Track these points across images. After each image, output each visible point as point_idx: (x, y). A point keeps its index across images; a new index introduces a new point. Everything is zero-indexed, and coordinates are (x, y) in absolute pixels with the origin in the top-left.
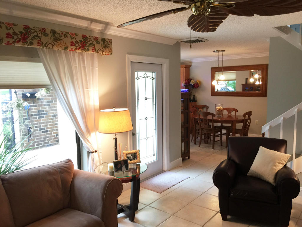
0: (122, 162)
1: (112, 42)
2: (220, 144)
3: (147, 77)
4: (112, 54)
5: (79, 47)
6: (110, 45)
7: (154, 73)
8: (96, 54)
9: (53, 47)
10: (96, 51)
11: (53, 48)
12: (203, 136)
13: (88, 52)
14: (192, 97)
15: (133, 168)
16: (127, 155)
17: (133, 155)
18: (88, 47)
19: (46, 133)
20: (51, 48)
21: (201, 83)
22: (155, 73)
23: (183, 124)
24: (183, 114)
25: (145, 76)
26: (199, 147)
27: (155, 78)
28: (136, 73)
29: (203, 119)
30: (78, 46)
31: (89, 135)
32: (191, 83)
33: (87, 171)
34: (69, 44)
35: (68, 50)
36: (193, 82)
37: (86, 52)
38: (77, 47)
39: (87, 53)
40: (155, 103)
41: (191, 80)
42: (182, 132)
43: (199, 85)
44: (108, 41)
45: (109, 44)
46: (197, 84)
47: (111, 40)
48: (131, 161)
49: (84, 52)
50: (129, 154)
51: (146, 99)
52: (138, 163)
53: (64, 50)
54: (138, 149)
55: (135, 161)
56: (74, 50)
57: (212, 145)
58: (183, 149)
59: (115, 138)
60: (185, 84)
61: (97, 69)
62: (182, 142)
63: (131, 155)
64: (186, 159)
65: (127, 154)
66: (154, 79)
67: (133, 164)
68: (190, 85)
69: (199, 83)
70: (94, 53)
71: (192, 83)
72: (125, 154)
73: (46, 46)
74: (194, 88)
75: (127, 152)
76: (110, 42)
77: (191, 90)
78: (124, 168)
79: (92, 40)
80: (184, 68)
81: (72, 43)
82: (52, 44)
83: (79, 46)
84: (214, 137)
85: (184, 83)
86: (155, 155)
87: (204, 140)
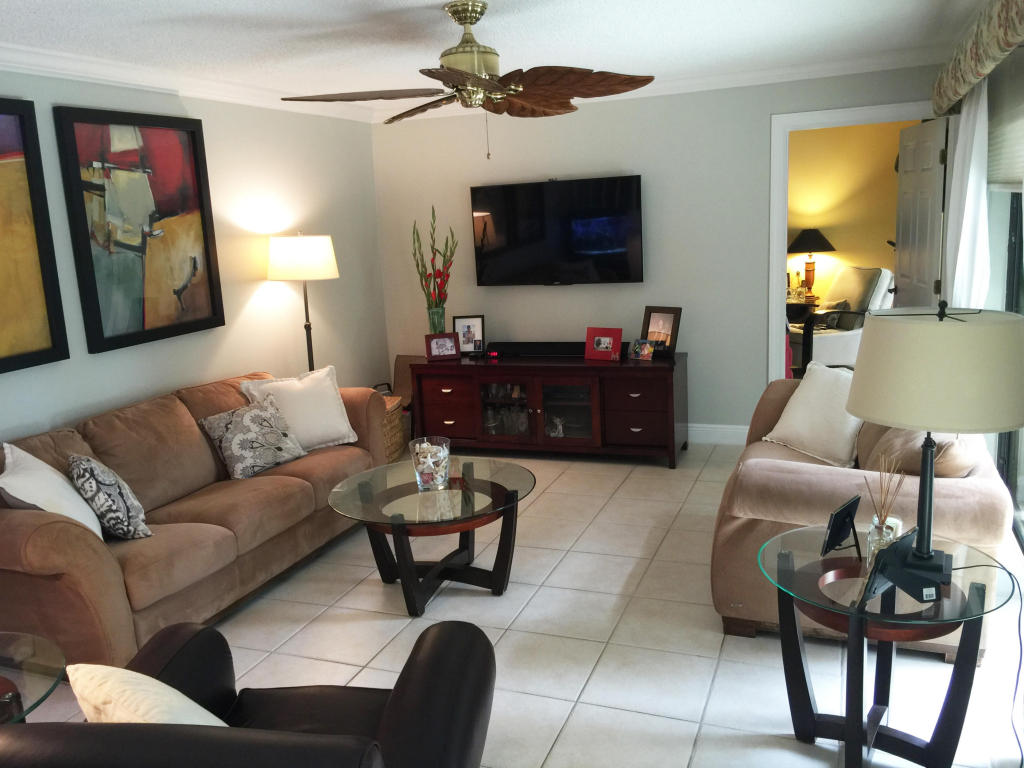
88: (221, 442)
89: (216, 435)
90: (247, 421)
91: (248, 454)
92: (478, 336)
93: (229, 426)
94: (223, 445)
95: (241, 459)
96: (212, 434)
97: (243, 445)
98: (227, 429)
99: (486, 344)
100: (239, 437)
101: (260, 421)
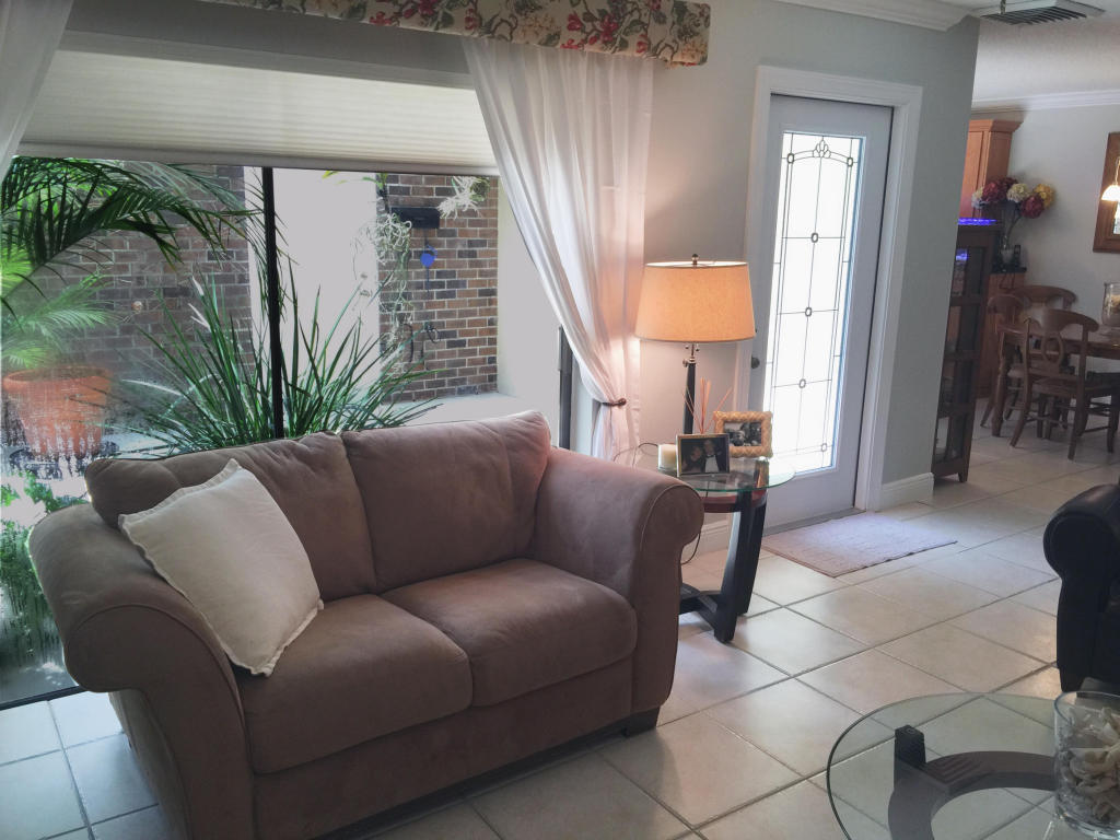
0: (708, 443)
1: (708, 17)
2: (1105, 446)
3: (827, 155)
4: (704, 60)
5: (593, 34)
6: (703, 26)
7: (856, 142)
8: (648, 61)
9: (511, 33)
10: (649, 48)
11: (512, 38)
12: (1035, 406)
13: (622, 53)
14: (1007, 254)
15: (742, 471)
16: (728, 427)
17: (747, 427)
18: (624, 36)
19: (457, 349)
20: (504, 37)
21: (1052, 195)
22: (861, 140)
23: (953, 348)
24: (957, 309)
25: (822, 152)
26: (1011, 447)
27: (859, 162)
28: (787, 137)
29: (1041, 337)
30: (592, 31)
31: (602, 346)
32: (1009, 195)
33: (588, 454)
34: (563, 23)
35: (558, 46)
36: (1022, 191)
37: (617, 53)
38: (588, 34)
39: (618, 57)
40: (846, 259)
41: (1010, 182)
42: (943, 380)
43: (1046, 204)
44: (697, 11)
45: (699, 25)
46: (1038, 199)
47: (706, 10)
48: (739, 448)
49: (608, 52)
50: (734, 421)
51: (815, 237)
52: (762, 458)
53: (546, 44)
54: (765, 408)
55: (753, 450)
56: (578, 46)
57: (1068, 447)
58: (942, 445)
59: (688, 360)
60: (984, 198)
61: (648, 115)
62: (941, 414)
63: (741, 429)
64: (951, 482)
65: (726, 421)
66: (855, 165)
67: (743, 459)
68: (1005, 202)
69: (1044, 196)
70: (644, 55)
71: (1014, 194)
72: (720, 422)
73: (489, 29)
74: (1020, 216)
75: (725, 415)
76: (701, 15)
77: (1008, 226)
78: (711, 465)
79: (639, 10)
80: (988, 135)
81: (573, 18)
82: (510, 25)
83: (595, 29)
84: (1083, 412)
85: (979, 193)
86: (830, 449)
87: (1036, 422)
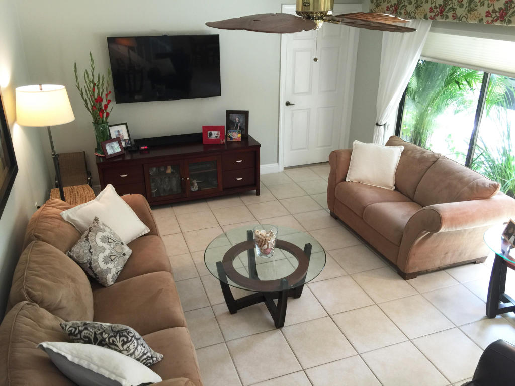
88: (90, 264)
89: (85, 259)
90: (100, 244)
91: (111, 266)
92: (126, 137)
93: (91, 251)
94: (93, 265)
95: (108, 271)
96: (81, 261)
97: (106, 261)
98: (91, 253)
99: (132, 140)
100: (101, 256)
101: (107, 240)
